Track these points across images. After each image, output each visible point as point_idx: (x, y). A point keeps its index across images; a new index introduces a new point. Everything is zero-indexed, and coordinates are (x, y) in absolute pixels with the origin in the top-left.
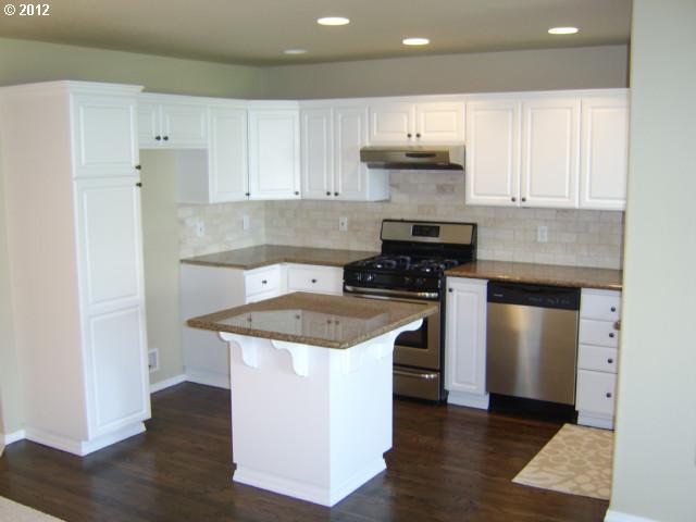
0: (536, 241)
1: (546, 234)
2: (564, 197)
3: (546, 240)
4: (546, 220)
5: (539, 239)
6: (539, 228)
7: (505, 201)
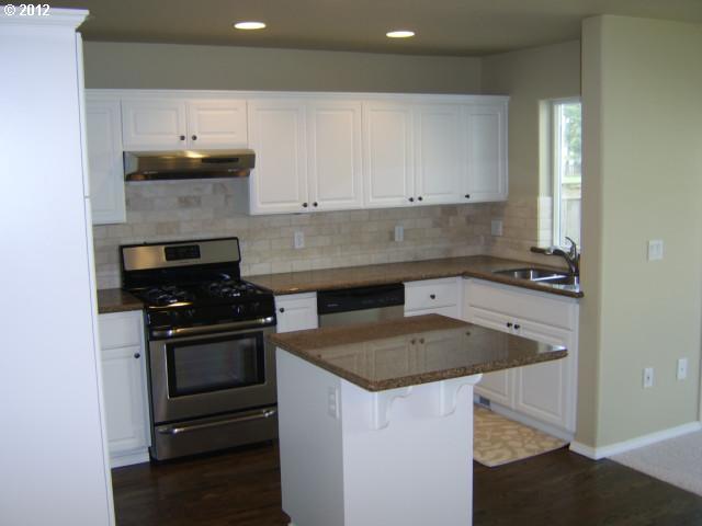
0: (293, 249)
1: (302, 240)
2: (350, 198)
3: (302, 246)
4: (302, 226)
5: (297, 247)
6: (296, 235)
7: (297, 207)
